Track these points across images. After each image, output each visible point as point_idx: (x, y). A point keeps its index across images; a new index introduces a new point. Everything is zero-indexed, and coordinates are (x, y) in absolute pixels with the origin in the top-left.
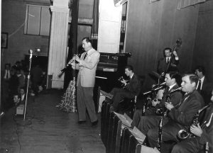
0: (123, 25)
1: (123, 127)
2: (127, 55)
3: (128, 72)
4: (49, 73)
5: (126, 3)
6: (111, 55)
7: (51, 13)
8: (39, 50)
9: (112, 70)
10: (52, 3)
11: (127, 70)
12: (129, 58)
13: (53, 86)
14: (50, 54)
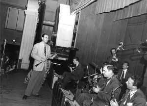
0: (75, 28)
1: (66, 100)
2: (76, 50)
3: (75, 62)
4: (20, 58)
5: (79, 13)
6: (65, 48)
7: (25, 15)
8: (14, 40)
9: (65, 59)
10: (26, 8)
11: (75, 60)
12: (77, 52)
13: (22, 67)
14: (22, 44)
